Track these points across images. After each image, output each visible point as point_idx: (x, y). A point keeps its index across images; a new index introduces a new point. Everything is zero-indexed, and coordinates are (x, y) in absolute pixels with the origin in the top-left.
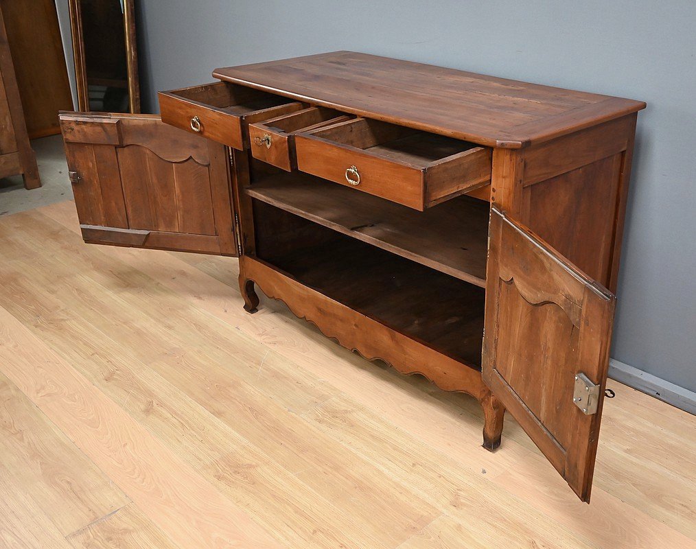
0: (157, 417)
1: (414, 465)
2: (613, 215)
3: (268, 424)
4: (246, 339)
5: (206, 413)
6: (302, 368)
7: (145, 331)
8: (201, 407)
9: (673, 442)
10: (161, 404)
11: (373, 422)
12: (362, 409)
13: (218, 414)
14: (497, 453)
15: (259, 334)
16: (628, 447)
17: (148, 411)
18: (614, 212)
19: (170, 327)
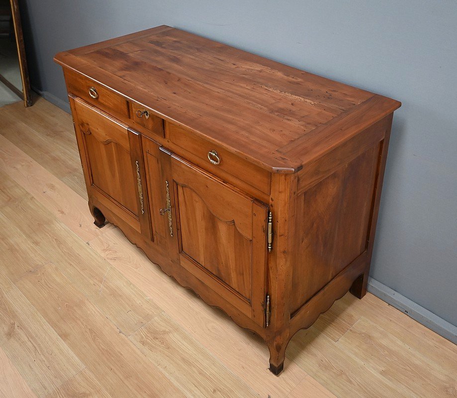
0: (16, 340)
1: (214, 391)
2: (373, 186)
3: (103, 347)
4: (93, 254)
5: (54, 335)
6: (134, 285)
7: (18, 248)
8: (51, 328)
9: (417, 362)
10: (21, 327)
11: (185, 343)
12: (177, 330)
13: (64, 336)
14: (280, 376)
15: (104, 250)
16: (384, 369)
17: (10, 334)
18: (373, 183)
19: (36, 243)
